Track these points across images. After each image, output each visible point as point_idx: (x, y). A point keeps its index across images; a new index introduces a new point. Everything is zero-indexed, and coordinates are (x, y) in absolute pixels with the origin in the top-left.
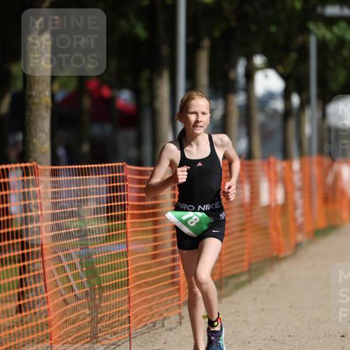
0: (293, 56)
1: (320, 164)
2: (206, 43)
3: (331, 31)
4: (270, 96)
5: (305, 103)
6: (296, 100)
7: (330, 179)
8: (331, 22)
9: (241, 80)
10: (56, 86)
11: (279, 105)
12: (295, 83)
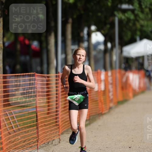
0: (108, 26)
1: (120, 73)
2: (70, 20)
3: (124, 15)
4: (98, 43)
5: (113, 46)
6: (109, 45)
7: (124, 80)
8: (124, 11)
9: (86, 37)
10: (5, 39)
11: (102, 47)
12: (109, 38)
